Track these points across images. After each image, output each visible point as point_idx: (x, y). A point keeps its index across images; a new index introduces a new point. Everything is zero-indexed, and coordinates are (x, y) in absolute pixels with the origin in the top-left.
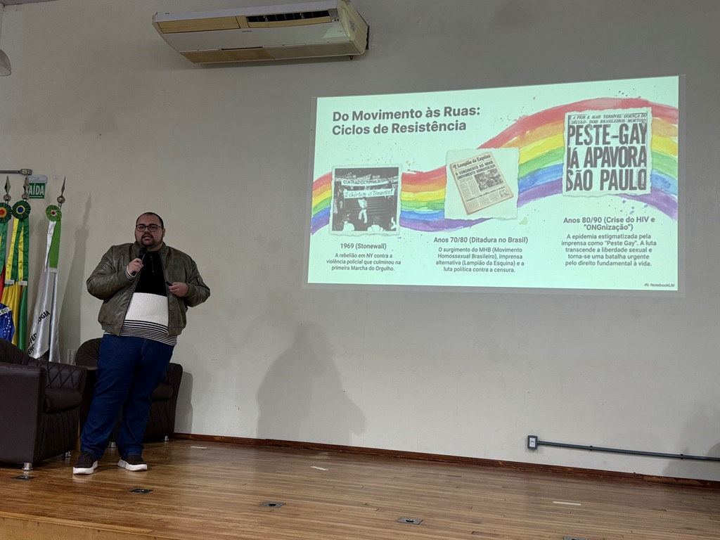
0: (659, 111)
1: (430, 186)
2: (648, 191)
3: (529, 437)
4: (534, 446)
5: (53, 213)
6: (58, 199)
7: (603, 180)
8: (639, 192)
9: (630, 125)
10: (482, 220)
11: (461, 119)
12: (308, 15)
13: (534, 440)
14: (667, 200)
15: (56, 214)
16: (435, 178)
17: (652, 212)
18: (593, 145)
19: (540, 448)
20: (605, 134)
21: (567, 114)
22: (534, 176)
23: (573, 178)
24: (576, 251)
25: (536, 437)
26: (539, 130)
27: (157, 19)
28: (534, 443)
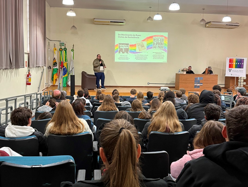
0: (165, 37)
1: (134, 47)
2: (163, 49)
5: (73, 50)
7: (158, 47)
8: (162, 49)
9: (162, 39)
10: (142, 52)
11: (138, 36)
14: (166, 50)
16: (135, 45)
17: (164, 52)
18: (157, 42)
20: (158, 40)
21: (153, 37)
22: (149, 46)
23: (154, 46)
24: (154, 57)
26: (150, 39)
27: (95, 20)
28: (149, 84)
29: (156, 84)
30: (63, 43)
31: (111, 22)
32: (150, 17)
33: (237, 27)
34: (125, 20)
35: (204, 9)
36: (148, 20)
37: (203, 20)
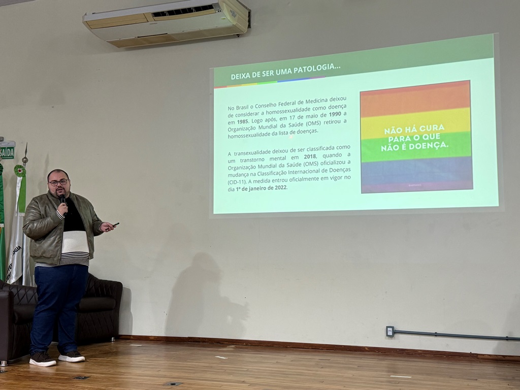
3: (387, 327)
4: (391, 334)
5: (20, 171)
6: (23, 160)
13: (391, 329)
15: (22, 171)
19: (396, 335)
25: (393, 327)
27: (86, 18)
28: (391, 332)
30: (10, 148)
31: (157, 14)
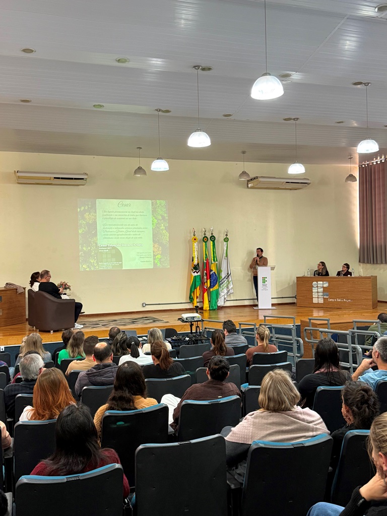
12: (75, 179)
25: (145, 303)
27: (19, 174)
28: (144, 305)
29: (159, 304)
31: (55, 178)
32: (140, 168)
33: (306, 186)
34: (86, 174)
35: (244, 152)
36: (136, 172)
37: (244, 173)
